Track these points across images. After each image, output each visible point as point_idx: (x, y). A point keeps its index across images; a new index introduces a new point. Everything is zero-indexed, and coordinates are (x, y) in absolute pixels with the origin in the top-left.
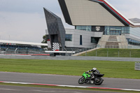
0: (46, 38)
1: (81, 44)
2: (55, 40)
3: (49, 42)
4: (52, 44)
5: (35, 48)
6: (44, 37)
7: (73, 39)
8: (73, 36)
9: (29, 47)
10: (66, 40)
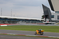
0: (43, 17)
1: (58, 19)
2: (47, 18)
3: (44, 18)
4: (46, 19)
5: (39, 21)
6: (42, 16)
7: (55, 17)
8: (55, 16)
9: (36, 20)
10: (52, 17)
